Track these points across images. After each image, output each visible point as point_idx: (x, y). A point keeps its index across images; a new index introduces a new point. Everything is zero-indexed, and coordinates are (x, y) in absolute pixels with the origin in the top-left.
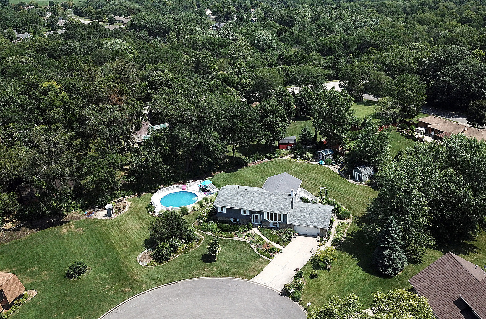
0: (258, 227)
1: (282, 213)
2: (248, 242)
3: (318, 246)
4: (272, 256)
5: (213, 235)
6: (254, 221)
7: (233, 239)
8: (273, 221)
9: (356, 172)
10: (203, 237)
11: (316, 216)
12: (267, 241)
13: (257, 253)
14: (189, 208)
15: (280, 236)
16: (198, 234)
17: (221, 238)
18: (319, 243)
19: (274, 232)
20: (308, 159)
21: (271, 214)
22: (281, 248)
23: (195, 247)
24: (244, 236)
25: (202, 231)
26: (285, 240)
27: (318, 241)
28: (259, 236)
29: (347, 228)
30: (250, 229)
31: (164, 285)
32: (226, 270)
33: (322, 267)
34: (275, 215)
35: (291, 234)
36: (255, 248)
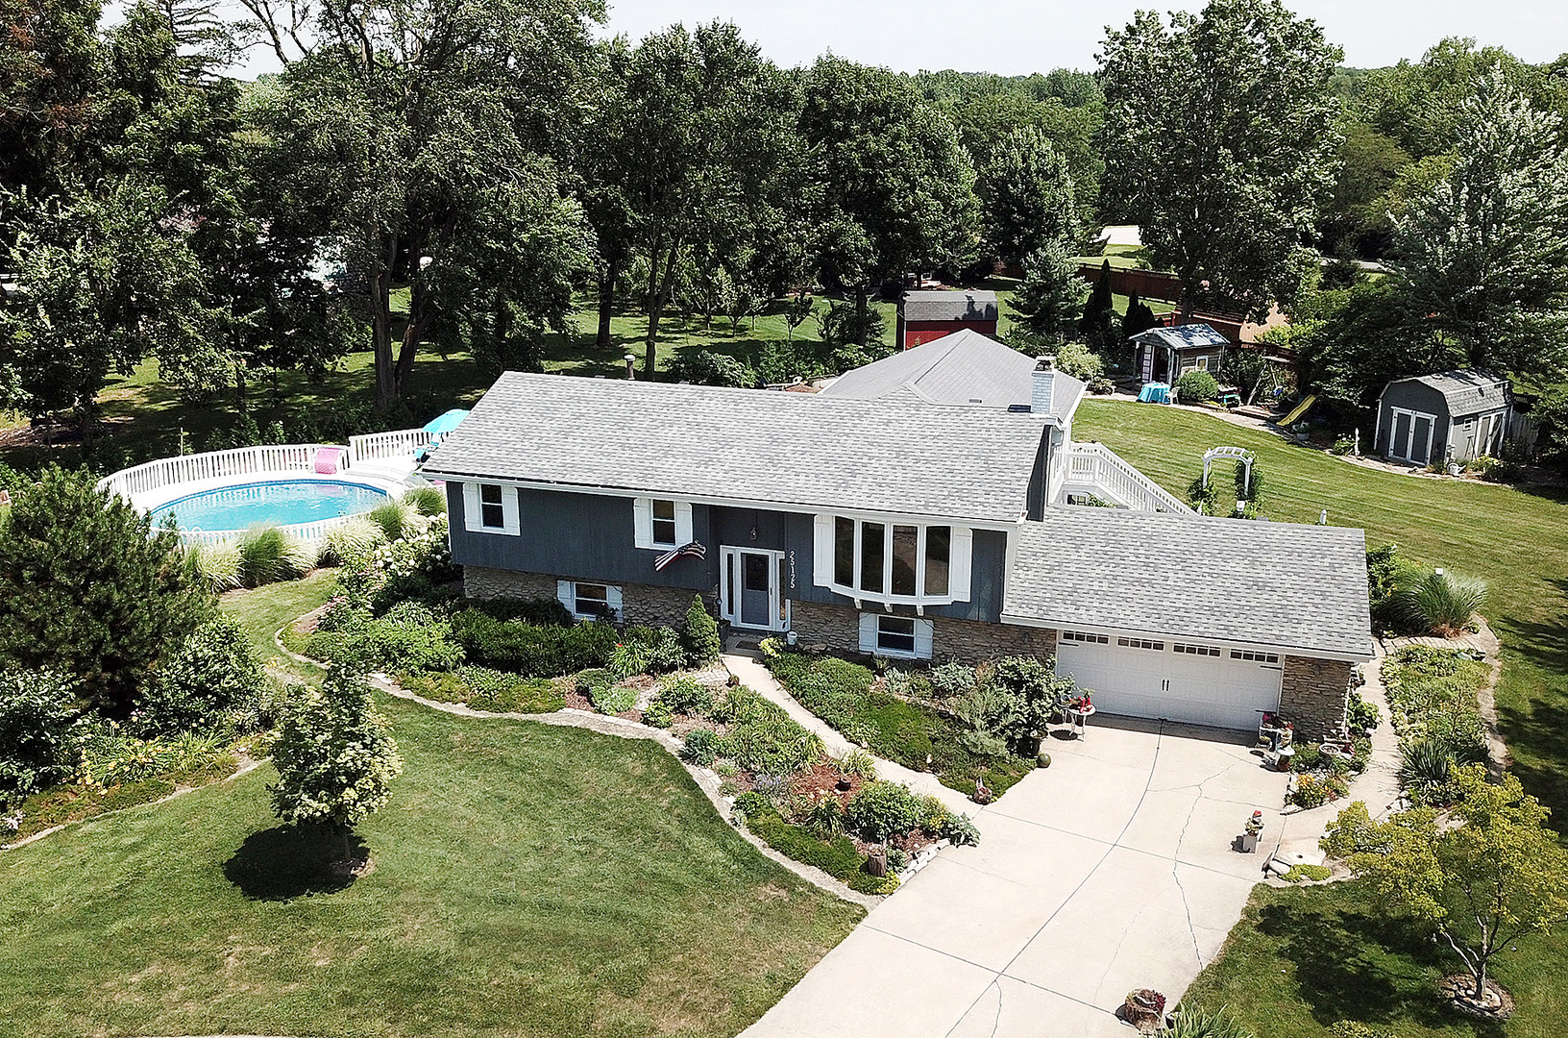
0: (765, 644)
1: (964, 518)
2: (674, 745)
3: (1294, 807)
4: (883, 860)
5: (398, 693)
6: (731, 611)
7: (550, 719)
8: (888, 598)
9: (1397, 410)
11: (1239, 567)
12: (835, 744)
13: (744, 833)
14: (303, 544)
15: (942, 715)
17: (460, 710)
18: (1293, 781)
19: (894, 686)
21: (873, 535)
22: (955, 803)
24: (644, 706)
27: (1282, 766)
28: (771, 708)
29: (1490, 691)
30: (694, 653)
32: (424, 976)
33: (1408, 996)
34: (906, 534)
35: (1041, 696)
36: (725, 791)
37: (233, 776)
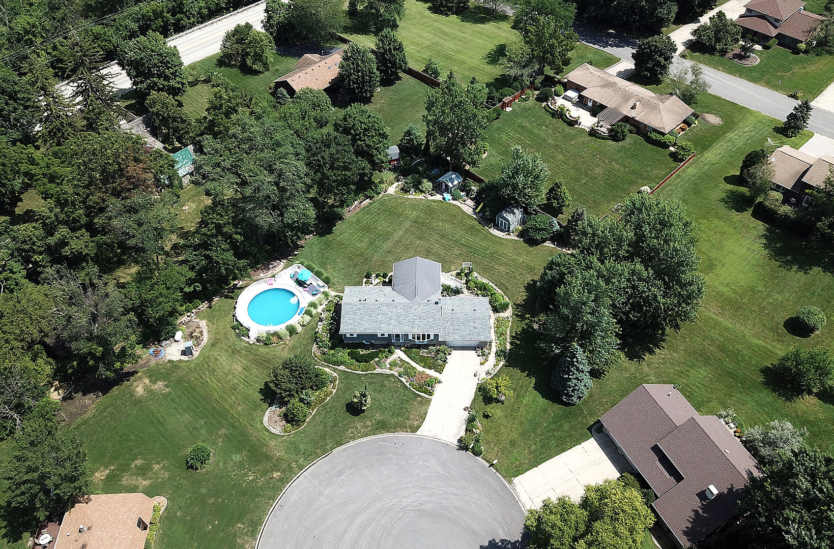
0: (402, 348)
1: (433, 333)
2: (396, 374)
3: (481, 365)
4: (431, 390)
5: (348, 370)
6: (393, 340)
7: (375, 372)
8: (421, 341)
10: (335, 374)
11: (471, 324)
12: (419, 368)
13: (412, 389)
14: (296, 323)
15: (432, 357)
16: (327, 369)
17: (360, 372)
18: (481, 359)
19: (423, 352)
21: (418, 335)
22: (437, 375)
23: (331, 392)
24: (388, 366)
25: (331, 365)
26: (440, 362)
27: (479, 356)
28: (408, 363)
29: (509, 328)
30: (391, 352)
31: (317, 460)
34: (423, 335)
35: (446, 353)
36: (407, 382)
37: (333, 394)
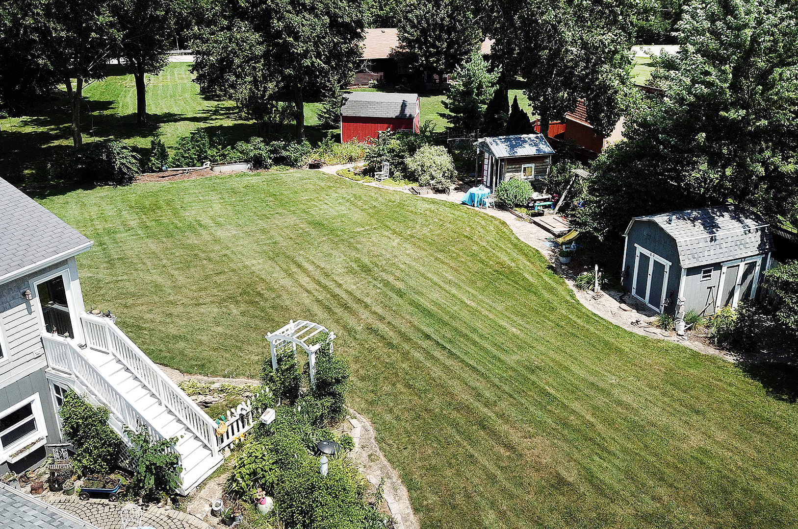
9: (640, 249)
20: (425, 178)
